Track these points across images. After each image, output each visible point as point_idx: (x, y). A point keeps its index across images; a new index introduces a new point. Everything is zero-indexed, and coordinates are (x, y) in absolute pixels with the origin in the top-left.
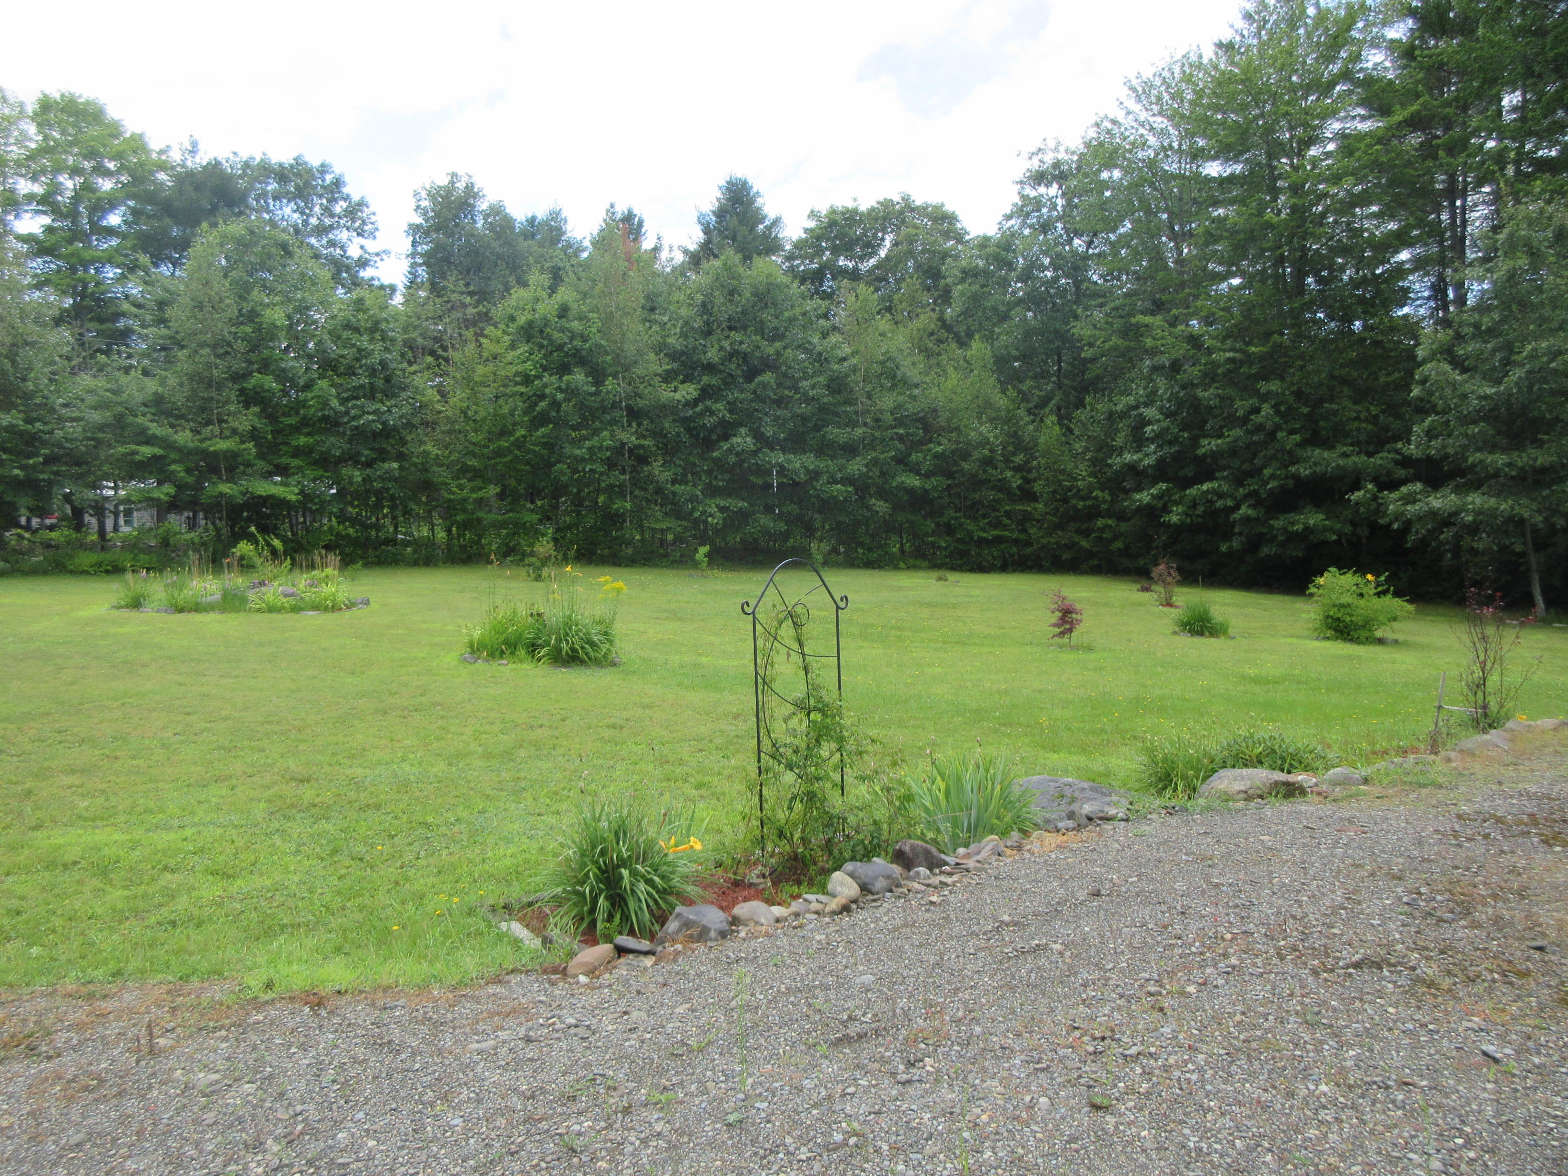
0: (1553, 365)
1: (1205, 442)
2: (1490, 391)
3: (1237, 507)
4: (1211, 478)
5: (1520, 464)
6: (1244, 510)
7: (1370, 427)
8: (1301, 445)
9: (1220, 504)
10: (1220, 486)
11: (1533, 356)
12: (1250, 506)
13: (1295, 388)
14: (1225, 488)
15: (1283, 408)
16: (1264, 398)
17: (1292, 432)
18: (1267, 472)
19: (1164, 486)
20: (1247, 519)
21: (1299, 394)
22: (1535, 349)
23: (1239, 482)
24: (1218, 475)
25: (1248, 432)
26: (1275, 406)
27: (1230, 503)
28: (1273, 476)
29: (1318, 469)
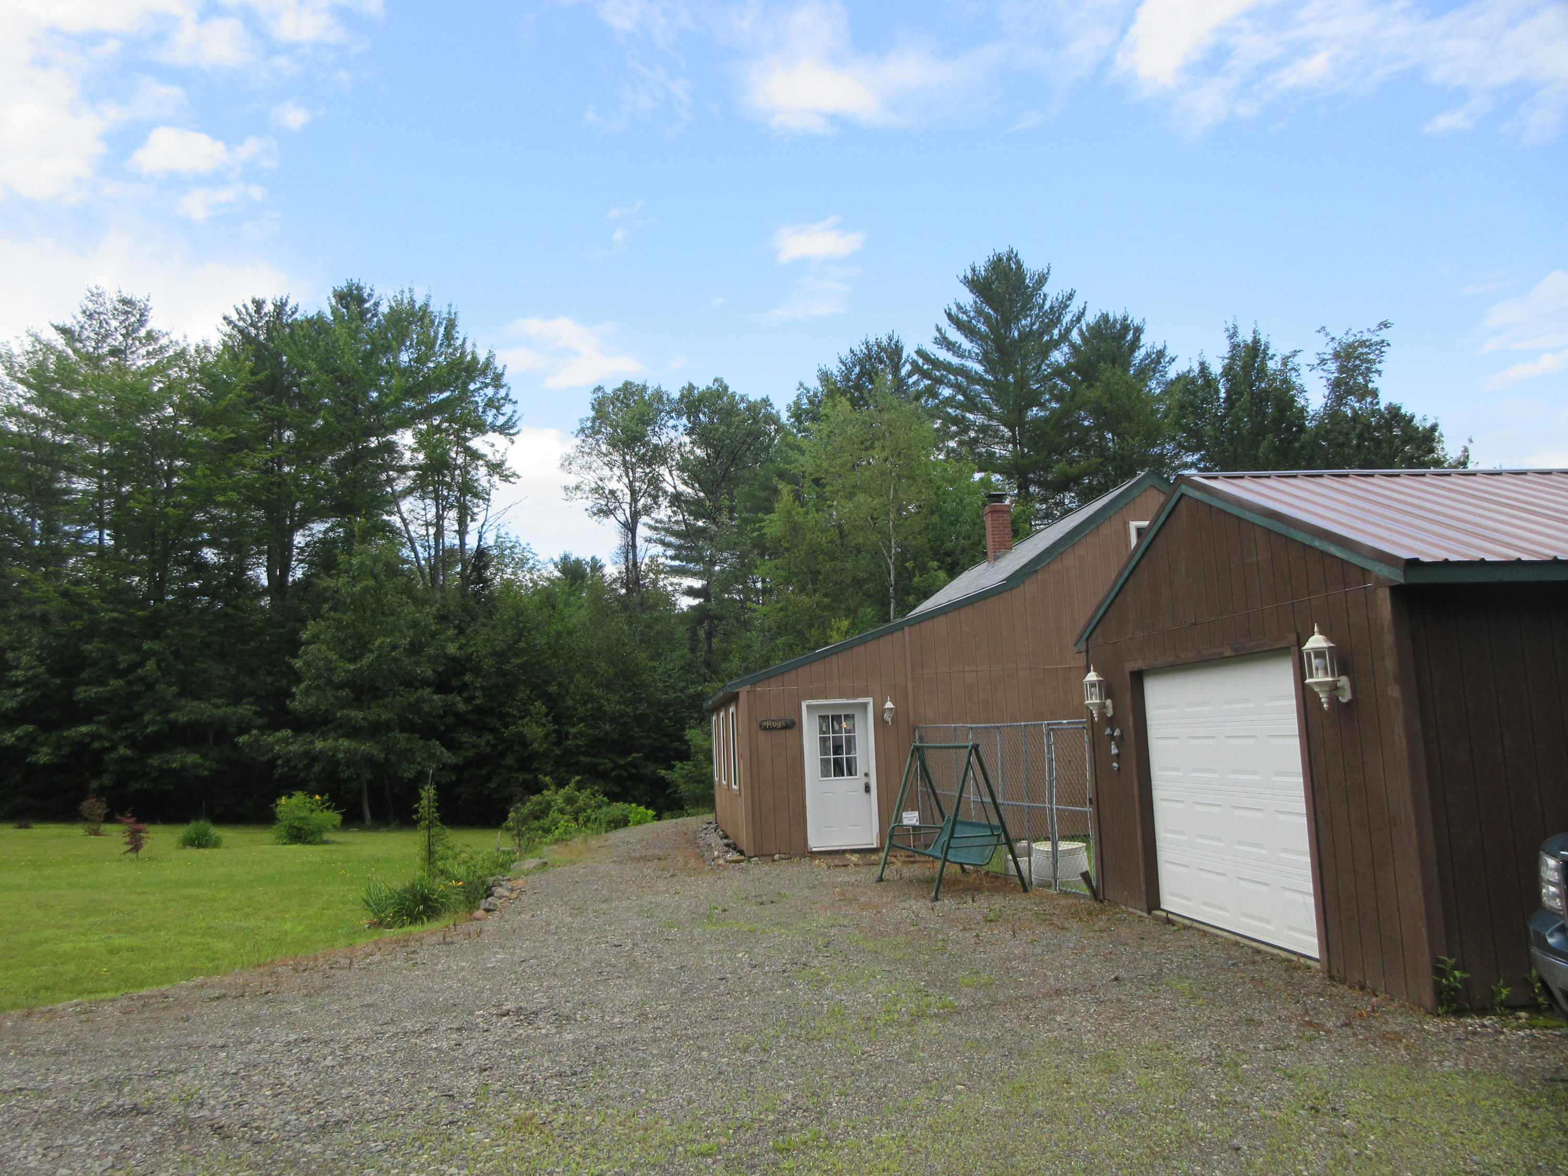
0: (393, 654)
1: (81, 689)
2: (352, 667)
3: (114, 748)
4: (88, 721)
5: (371, 719)
6: (123, 751)
7: (229, 684)
8: (179, 695)
9: (96, 745)
10: (98, 729)
11: (380, 647)
12: (125, 747)
13: (173, 648)
14: (103, 731)
15: (163, 665)
16: (146, 656)
17: (170, 684)
18: (147, 718)
19: (31, 728)
20: (123, 759)
21: (176, 654)
22: (382, 643)
23: (115, 725)
24: (96, 719)
25: (129, 683)
26: (158, 663)
27: (107, 744)
28: (153, 722)
29: (193, 717)
